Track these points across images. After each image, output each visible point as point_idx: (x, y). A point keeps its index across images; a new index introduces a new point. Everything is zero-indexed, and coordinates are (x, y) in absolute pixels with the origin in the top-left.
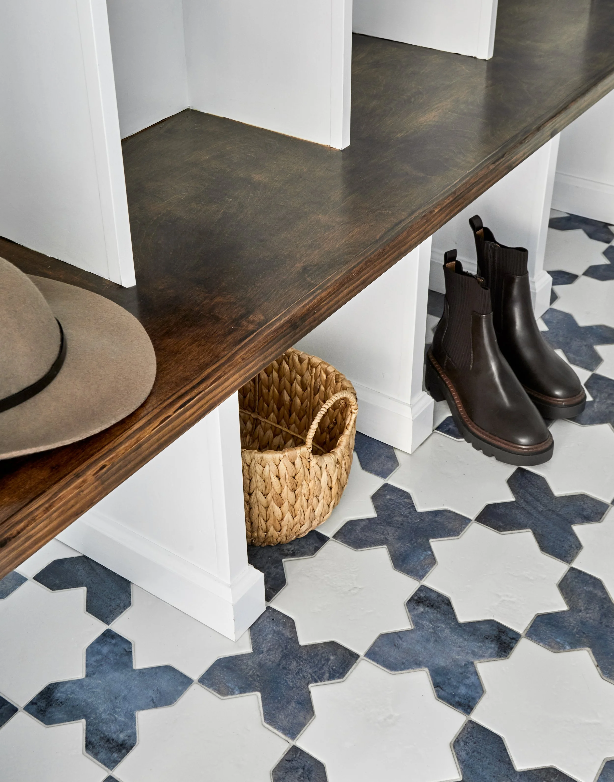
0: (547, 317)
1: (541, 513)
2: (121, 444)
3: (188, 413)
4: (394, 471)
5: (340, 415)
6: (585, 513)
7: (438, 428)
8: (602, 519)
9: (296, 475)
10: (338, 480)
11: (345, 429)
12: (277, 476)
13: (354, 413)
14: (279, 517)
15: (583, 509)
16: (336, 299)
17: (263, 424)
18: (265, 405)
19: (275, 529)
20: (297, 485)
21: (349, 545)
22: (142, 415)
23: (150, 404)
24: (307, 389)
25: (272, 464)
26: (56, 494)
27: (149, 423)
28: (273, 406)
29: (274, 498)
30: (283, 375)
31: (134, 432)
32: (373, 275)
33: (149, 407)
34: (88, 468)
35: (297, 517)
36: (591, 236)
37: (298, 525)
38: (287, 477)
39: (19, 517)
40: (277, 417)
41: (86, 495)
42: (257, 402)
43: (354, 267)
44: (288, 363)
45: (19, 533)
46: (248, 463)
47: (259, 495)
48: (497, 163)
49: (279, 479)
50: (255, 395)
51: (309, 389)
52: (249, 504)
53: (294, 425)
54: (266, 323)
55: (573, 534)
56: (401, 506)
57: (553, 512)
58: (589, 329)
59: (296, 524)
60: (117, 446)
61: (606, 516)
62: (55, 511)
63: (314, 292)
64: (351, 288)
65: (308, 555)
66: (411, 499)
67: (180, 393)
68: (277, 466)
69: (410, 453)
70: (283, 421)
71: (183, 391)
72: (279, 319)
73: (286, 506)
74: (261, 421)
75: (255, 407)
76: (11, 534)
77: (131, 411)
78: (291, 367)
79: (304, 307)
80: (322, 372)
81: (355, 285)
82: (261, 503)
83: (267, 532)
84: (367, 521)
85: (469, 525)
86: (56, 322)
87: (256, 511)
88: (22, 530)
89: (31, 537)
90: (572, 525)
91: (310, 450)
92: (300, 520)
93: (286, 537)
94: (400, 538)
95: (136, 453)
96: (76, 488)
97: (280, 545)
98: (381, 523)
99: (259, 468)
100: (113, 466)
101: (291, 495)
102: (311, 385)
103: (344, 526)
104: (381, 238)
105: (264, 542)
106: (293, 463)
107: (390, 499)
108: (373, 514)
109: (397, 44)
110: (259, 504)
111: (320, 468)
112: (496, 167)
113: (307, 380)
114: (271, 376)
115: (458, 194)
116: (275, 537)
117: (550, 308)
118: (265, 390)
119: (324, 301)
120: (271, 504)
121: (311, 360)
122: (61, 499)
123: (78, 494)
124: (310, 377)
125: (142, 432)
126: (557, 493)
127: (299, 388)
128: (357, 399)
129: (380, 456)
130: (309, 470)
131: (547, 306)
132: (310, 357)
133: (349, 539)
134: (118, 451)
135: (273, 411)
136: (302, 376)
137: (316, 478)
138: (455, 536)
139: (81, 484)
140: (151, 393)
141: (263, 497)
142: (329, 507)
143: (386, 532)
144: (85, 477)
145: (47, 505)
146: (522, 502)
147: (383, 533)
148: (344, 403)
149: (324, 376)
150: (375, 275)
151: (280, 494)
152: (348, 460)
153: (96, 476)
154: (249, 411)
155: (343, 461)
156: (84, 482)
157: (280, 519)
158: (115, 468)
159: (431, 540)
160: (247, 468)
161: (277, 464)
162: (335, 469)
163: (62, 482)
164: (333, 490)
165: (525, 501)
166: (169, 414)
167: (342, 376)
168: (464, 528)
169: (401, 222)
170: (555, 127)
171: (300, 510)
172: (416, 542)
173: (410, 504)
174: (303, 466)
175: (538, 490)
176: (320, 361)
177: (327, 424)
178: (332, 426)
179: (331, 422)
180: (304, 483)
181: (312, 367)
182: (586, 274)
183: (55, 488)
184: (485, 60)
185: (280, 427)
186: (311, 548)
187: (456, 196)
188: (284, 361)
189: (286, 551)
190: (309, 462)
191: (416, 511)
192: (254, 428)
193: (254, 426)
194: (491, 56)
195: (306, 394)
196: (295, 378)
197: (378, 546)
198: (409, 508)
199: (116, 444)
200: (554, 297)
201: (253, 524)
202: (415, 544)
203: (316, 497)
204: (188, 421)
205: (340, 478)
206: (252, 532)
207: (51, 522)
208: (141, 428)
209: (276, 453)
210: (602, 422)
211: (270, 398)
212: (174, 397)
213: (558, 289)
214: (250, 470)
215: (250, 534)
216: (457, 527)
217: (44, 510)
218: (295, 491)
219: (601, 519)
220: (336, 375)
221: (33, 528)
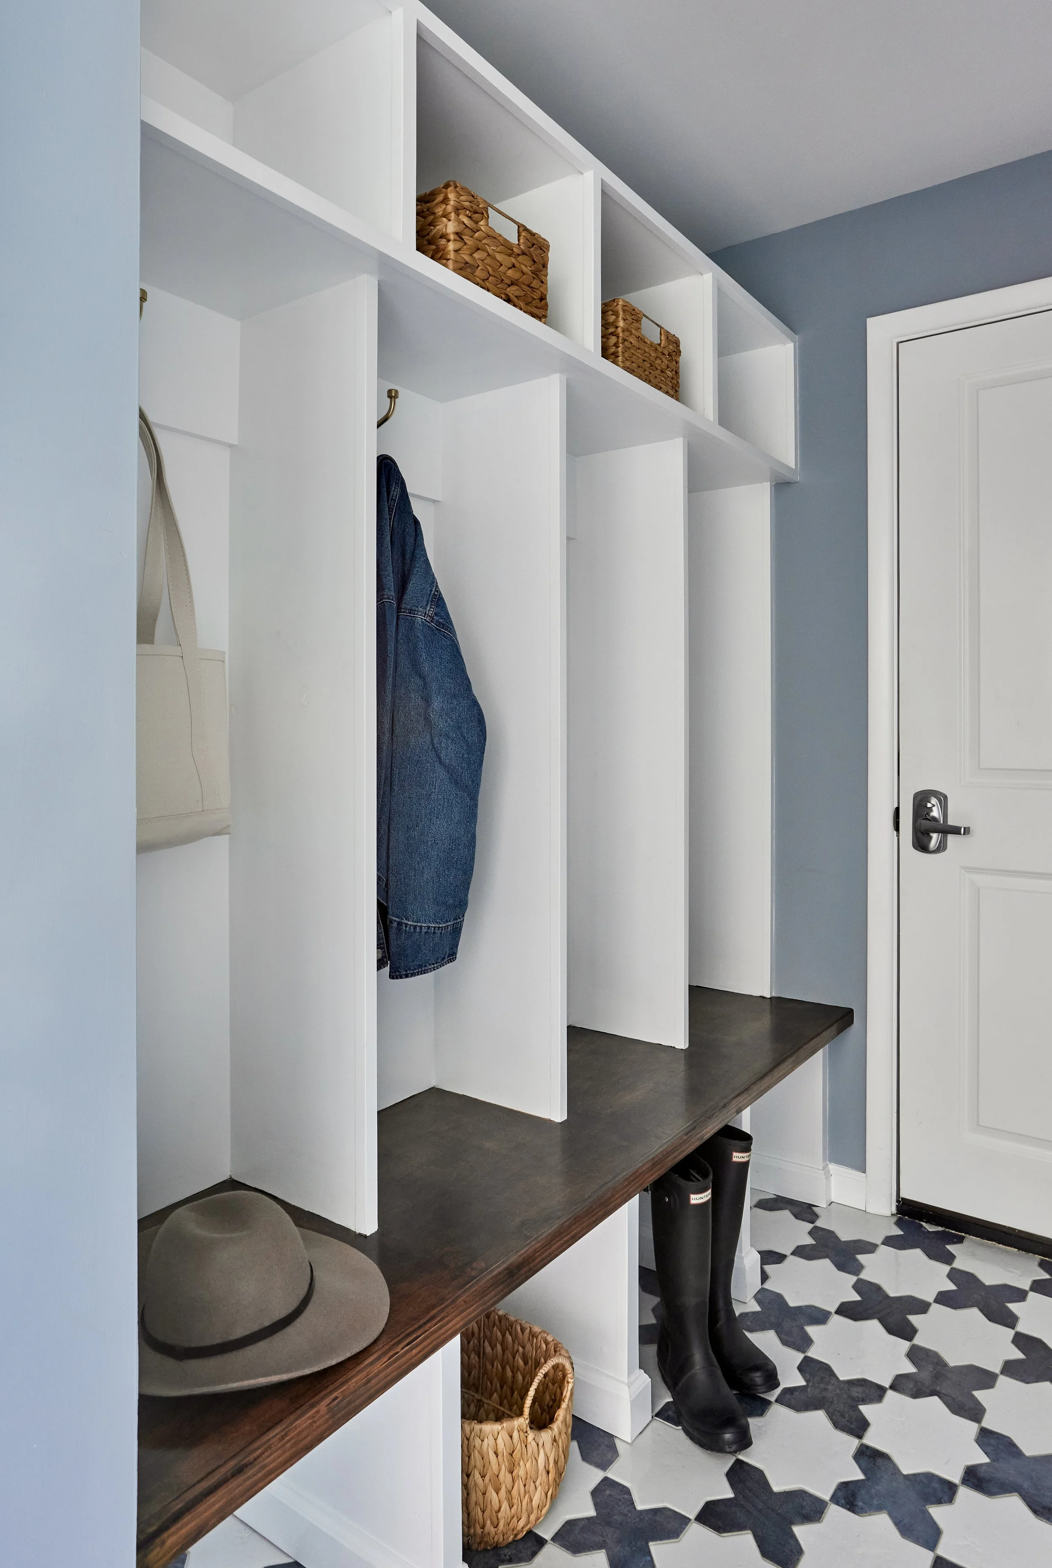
0: (759, 1296)
1: (760, 1511)
2: (353, 1377)
3: (414, 1352)
4: (614, 1463)
5: (558, 1390)
6: (804, 1512)
7: (657, 1415)
8: (822, 1519)
9: (513, 1452)
10: (556, 1462)
11: (563, 1402)
12: (495, 1453)
13: (570, 1383)
14: (496, 1507)
15: (802, 1507)
16: (549, 1251)
17: (486, 1406)
18: (489, 1384)
19: (492, 1523)
20: (514, 1465)
21: (568, 1549)
22: (374, 1351)
23: (381, 1341)
24: (528, 1362)
25: (490, 1437)
26: (291, 1423)
27: (379, 1358)
28: (496, 1384)
29: (492, 1480)
30: (506, 1348)
31: (365, 1367)
32: (582, 1230)
33: (380, 1344)
34: (322, 1399)
35: (514, 1507)
36: (797, 1216)
37: (515, 1519)
38: (505, 1454)
39: (256, 1445)
40: (500, 1397)
41: (318, 1427)
42: (481, 1380)
43: (565, 1222)
44: (510, 1334)
45: (255, 1460)
46: (467, 1436)
47: (477, 1475)
48: (689, 1134)
49: (497, 1457)
50: (479, 1373)
51: (530, 1363)
52: (467, 1488)
53: (515, 1406)
54: (487, 1269)
55: (793, 1536)
56: (621, 1503)
57: (773, 1510)
58: (799, 1309)
59: (513, 1517)
60: (350, 1379)
61: (825, 1515)
62: (289, 1441)
63: (529, 1243)
64: (562, 1242)
65: (525, 1561)
66: (631, 1495)
67: (407, 1332)
68: (495, 1439)
69: (629, 1441)
70: (505, 1401)
71: (411, 1329)
72: (499, 1266)
73: (503, 1492)
74: (483, 1402)
75: (479, 1385)
76: (249, 1461)
77: (365, 1345)
78: (514, 1338)
79: (520, 1256)
80: (542, 1342)
81: (565, 1239)
82: (478, 1487)
83: (483, 1527)
84: (587, 1521)
85: (689, 1525)
86: (309, 1265)
87: (473, 1498)
88: (258, 1457)
89: (264, 1467)
90: (792, 1526)
91: (527, 1421)
92: (517, 1512)
93: (503, 1535)
94: (619, 1541)
95: (365, 1388)
96: (309, 1418)
97: (496, 1548)
98: (600, 1523)
99: (478, 1442)
100: (344, 1399)
101: (509, 1476)
102: (532, 1358)
103: (563, 1526)
104: (589, 1197)
105: (480, 1543)
106: (511, 1437)
107: (610, 1495)
108: (591, 1512)
109: (610, 1036)
110: (477, 1489)
111: (538, 1445)
112: (688, 1138)
113: (529, 1352)
114: (495, 1351)
115: (656, 1160)
116: (492, 1536)
117: (762, 1288)
118: (489, 1367)
119: (538, 1252)
120: (488, 1489)
121: (532, 1329)
122: (296, 1428)
123: (311, 1424)
124: (531, 1349)
125: (372, 1367)
126: (776, 1488)
127: (521, 1362)
128: (573, 1368)
129: (600, 1445)
130: (526, 1446)
131: (759, 1286)
132: (531, 1326)
133: (568, 1541)
134: (350, 1383)
135: (496, 1391)
136: (523, 1348)
137: (533, 1457)
138: (675, 1538)
139: (315, 1414)
140: (384, 1331)
141: (481, 1479)
142: (547, 1498)
143: (604, 1533)
144: (318, 1407)
145: (283, 1433)
146: (741, 1498)
147: (602, 1536)
148: (562, 1375)
149: (544, 1346)
150: (584, 1231)
151: (497, 1476)
152: (565, 1438)
153: (328, 1407)
154: (473, 1392)
155: (560, 1440)
156: (318, 1412)
157: (498, 1509)
158: (345, 1401)
159: (651, 1544)
160: (466, 1442)
161: (496, 1438)
162: (552, 1448)
163: (298, 1412)
164: (550, 1475)
165: (744, 1497)
166: (398, 1350)
167: (560, 1345)
168: (684, 1529)
169: (607, 1183)
170: (739, 1105)
171: (517, 1498)
172: (635, 1546)
173: (630, 1501)
174: (521, 1440)
175: (756, 1484)
176: (540, 1330)
177: (547, 1402)
178: (551, 1403)
179: (551, 1399)
180: (522, 1463)
181: (533, 1337)
182: (793, 1254)
183: (292, 1417)
184: (682, 1049)
185: (502, 1409)
186: (528, 1553)
187: (655, 1161)
188: (507, 1332)
189: (503, 1556)
190: (526, 1437)
191: (635, 1508)
192: (477, 1411)
193: (477, 1409)
194: (687, 1046)
195: (527, 1368)
196: (518, 1351)
197: (597, 1550)
198: (628, 1506)
199: (349, 1377)
200: (764, 1277)
201: (470, 1515)
202: (635, 1548)
203: (534, 1482)
204: (413, 1360)
205: (558, 1461)
206: (469, 1527)
207: (285, 1452)
208: (372, 1363)
209: (494, 1424)
210: (816, 1408)
211: (494, 1374)
212: (402, 1335)
213: (768, 1268)
214: (470, 1444)
215: (466, 1529)
216: (677, 1527)
217: (280, 1439)
218: (513, 1472)
219: (820, 1518)
220: (555, 1344)
221: (268, 1456)
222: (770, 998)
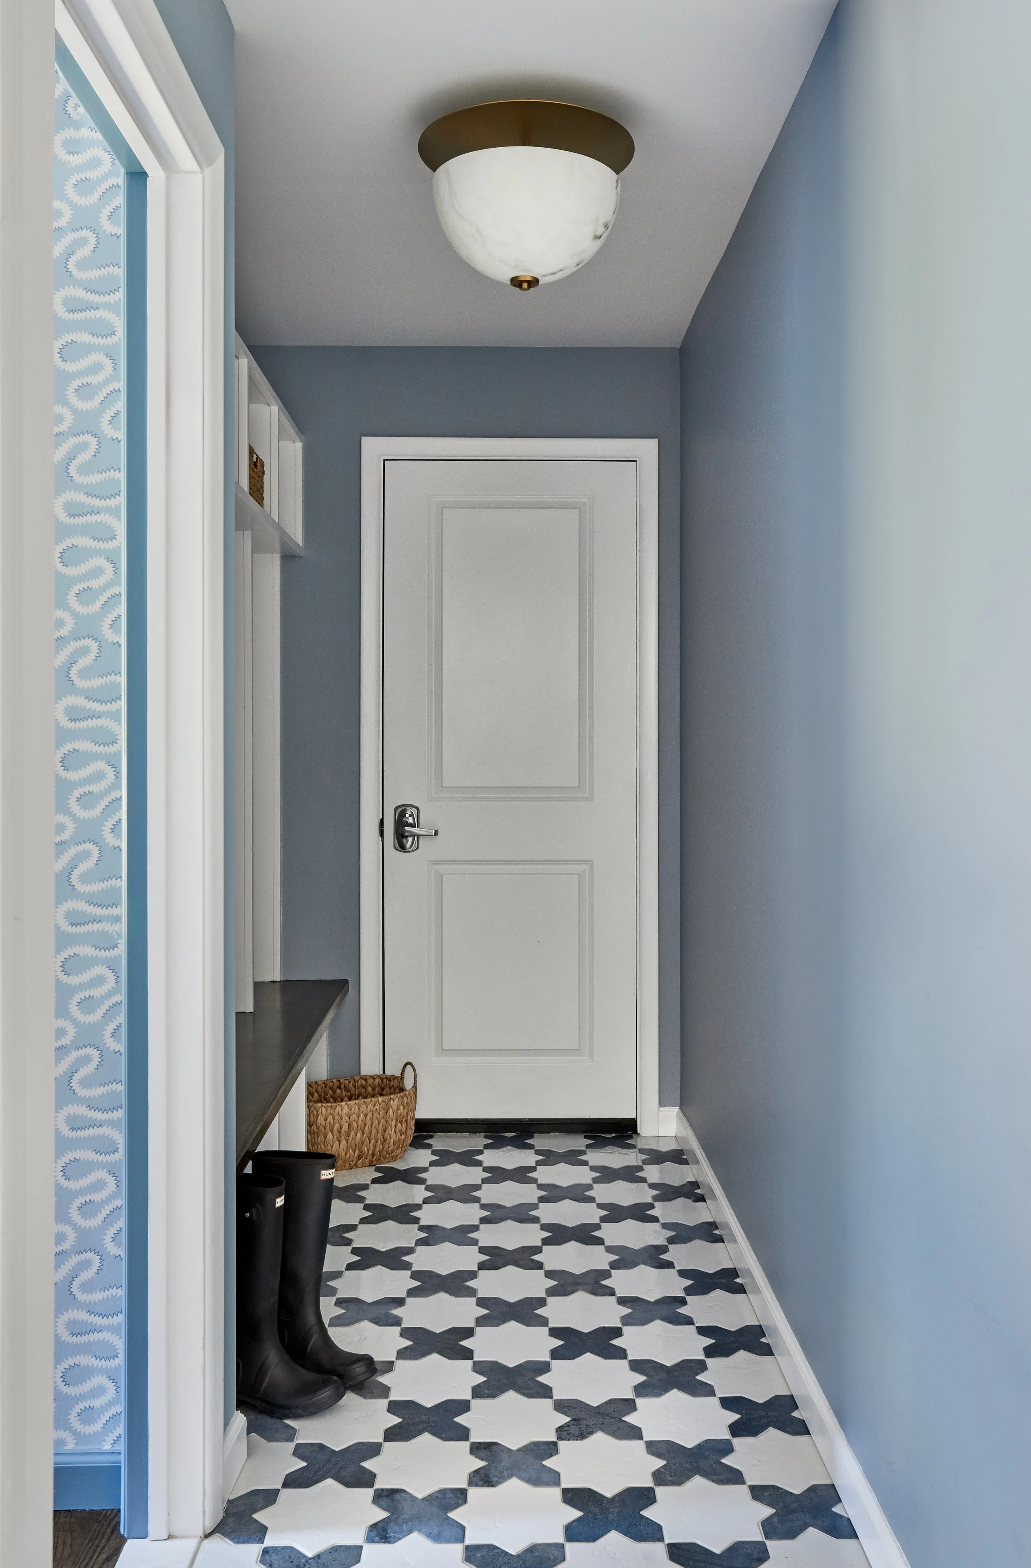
222: (280, 982)
